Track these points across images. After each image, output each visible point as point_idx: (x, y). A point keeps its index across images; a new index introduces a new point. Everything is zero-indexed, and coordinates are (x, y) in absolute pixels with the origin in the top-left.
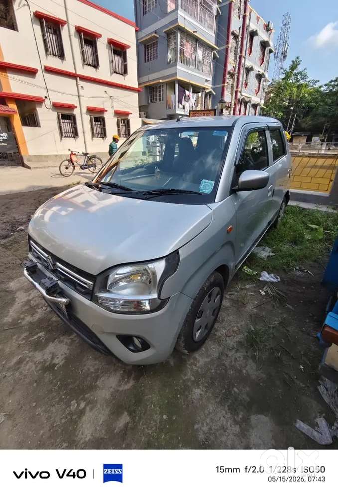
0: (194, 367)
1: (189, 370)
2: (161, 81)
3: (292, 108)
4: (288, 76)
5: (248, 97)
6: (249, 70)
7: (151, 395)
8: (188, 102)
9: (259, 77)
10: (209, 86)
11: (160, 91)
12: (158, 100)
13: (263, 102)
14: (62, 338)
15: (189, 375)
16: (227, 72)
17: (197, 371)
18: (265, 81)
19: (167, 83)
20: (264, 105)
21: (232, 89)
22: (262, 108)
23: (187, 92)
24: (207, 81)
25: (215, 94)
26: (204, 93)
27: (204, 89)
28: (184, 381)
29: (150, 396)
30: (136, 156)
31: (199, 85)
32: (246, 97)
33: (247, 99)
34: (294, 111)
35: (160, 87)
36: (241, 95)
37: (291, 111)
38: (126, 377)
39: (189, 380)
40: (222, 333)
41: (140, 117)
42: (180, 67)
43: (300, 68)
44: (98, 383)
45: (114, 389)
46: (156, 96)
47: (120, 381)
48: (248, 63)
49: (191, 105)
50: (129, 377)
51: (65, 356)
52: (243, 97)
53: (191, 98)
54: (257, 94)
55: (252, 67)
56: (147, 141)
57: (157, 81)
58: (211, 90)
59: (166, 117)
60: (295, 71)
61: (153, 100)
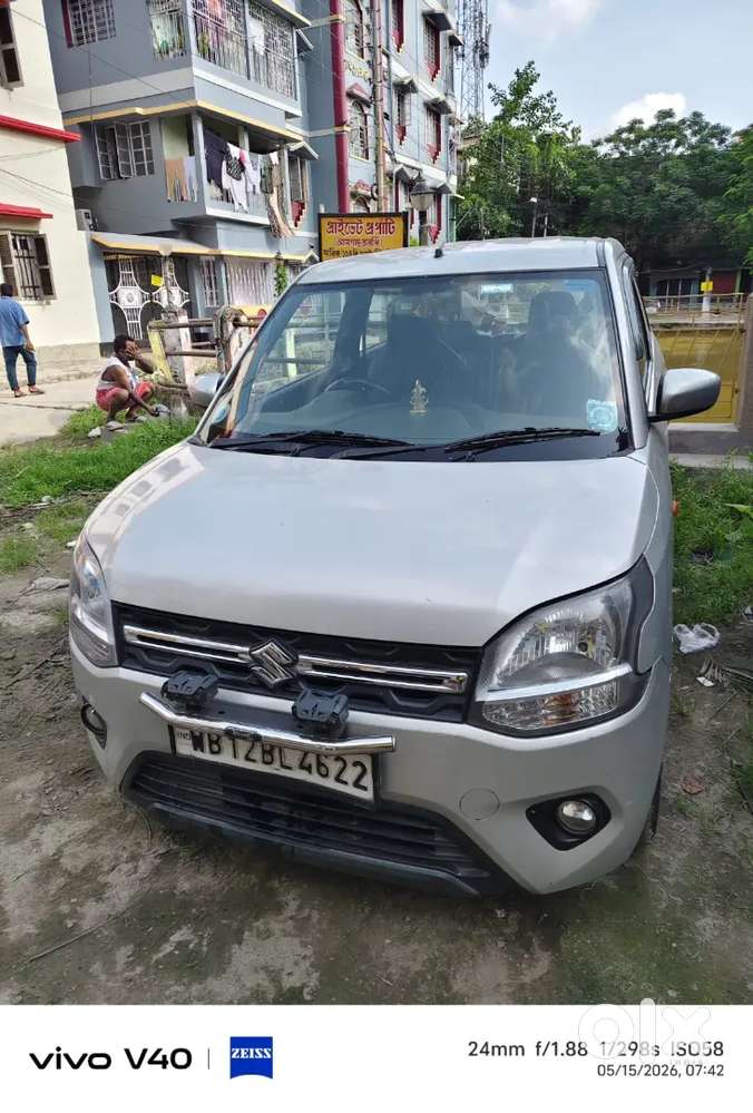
0: (665, 878)
1: (658, 887)
2: (139, 110)
3: (534, 200)
4: (510, 111)
5: (413, 168)
6: (404, 90)
7: (611, 965)
8: (239, 179)
9: (436, 110)
10: (296, 132)
11: (137, 144)
12: (134, 172)
13: (454, 181)
14: (259, 924)
15: (665, 896)
16: (344, 94)
17: (677, 884)
18: (451, 122)
19: (161, 118)
20: (458, 192)
21: (364, 143)
22: (454, 201)
23: (234, 151)
24: (289, 115)
25: (316, 156)
26: (286, 153)
27: (285, 140)
28: (664, 914)
29: (611, 967)
30: (83, 362)
31: (268, 127)
32: (407, 166)
33: (413, 175)
34: (540, 208)
35: (136, 130)
36: (394, 161)
37: (533, 208)
38: (522, 951)
39: (672, 906)
40: (675, 790)
41: (79, 229)
42: (201, 70)
43: (536, 91)
44: (456, 988)
45: (510, 985)
46: (126, 157)
47: (511, 965)
48: (400, 72)
49: (250, 189)
50: (528, 947)
51: (308, 963)
52: (400, 166)
53: (248, 166)
54: (435, 158)
55: (411, 82)
56: (113, 305)
57: (127, 111)
58: (303, 143)
59: (169, 227)
60: (525, 99)
61: (114, 170)
